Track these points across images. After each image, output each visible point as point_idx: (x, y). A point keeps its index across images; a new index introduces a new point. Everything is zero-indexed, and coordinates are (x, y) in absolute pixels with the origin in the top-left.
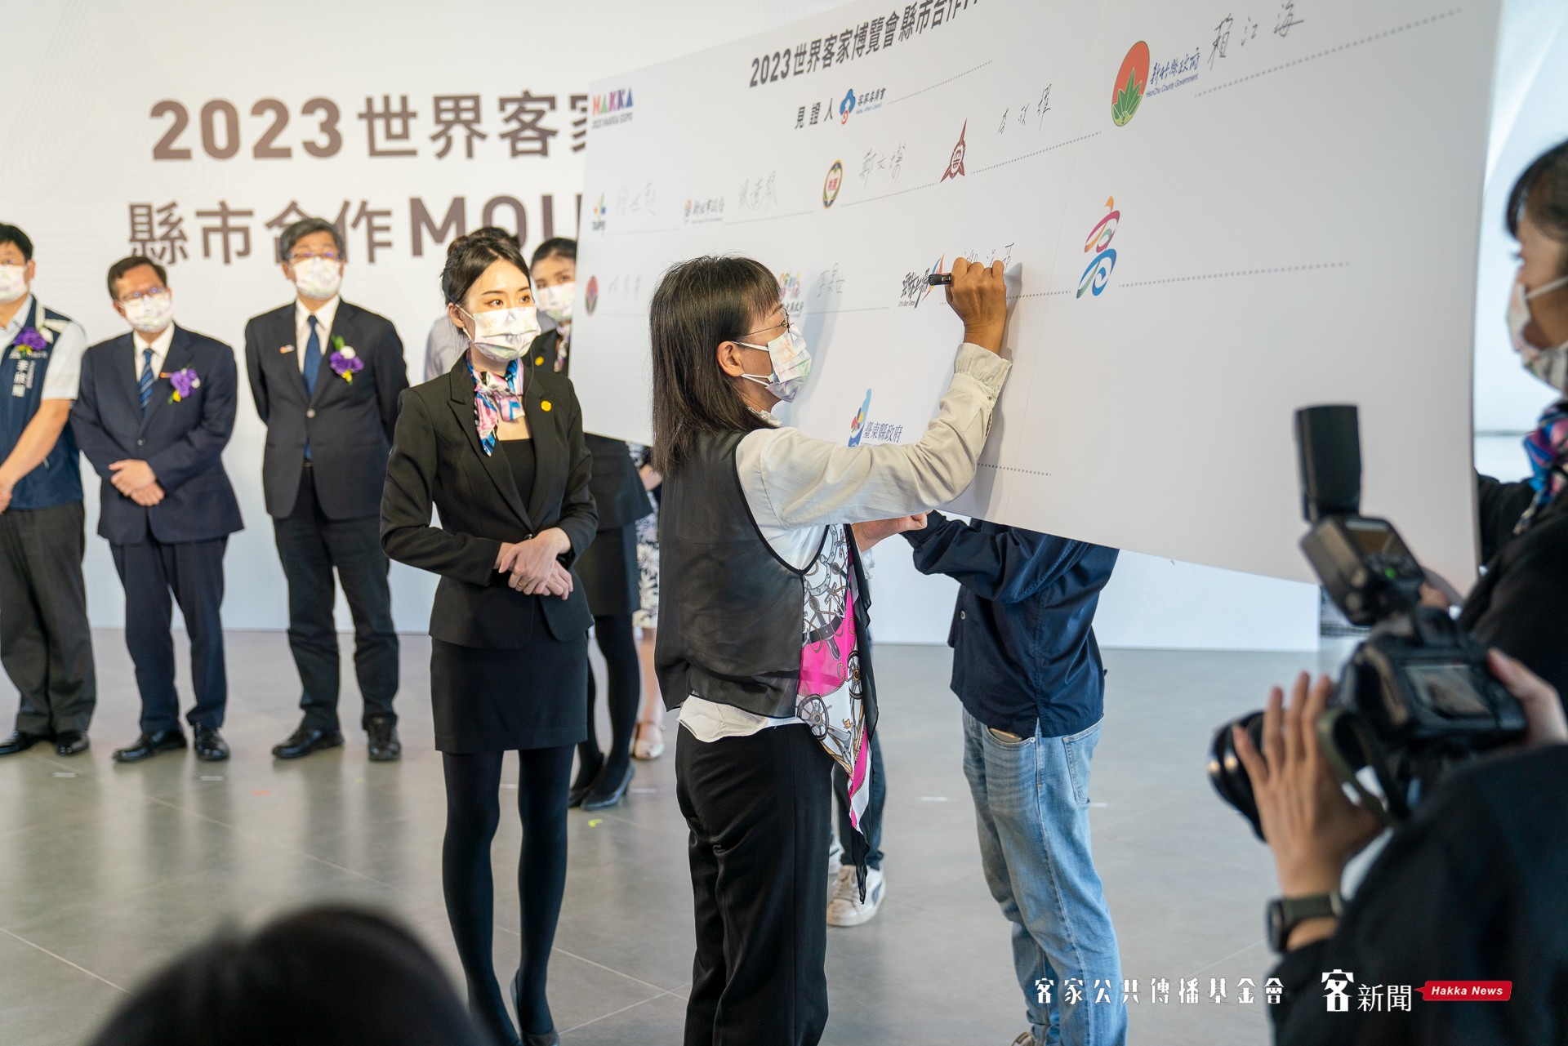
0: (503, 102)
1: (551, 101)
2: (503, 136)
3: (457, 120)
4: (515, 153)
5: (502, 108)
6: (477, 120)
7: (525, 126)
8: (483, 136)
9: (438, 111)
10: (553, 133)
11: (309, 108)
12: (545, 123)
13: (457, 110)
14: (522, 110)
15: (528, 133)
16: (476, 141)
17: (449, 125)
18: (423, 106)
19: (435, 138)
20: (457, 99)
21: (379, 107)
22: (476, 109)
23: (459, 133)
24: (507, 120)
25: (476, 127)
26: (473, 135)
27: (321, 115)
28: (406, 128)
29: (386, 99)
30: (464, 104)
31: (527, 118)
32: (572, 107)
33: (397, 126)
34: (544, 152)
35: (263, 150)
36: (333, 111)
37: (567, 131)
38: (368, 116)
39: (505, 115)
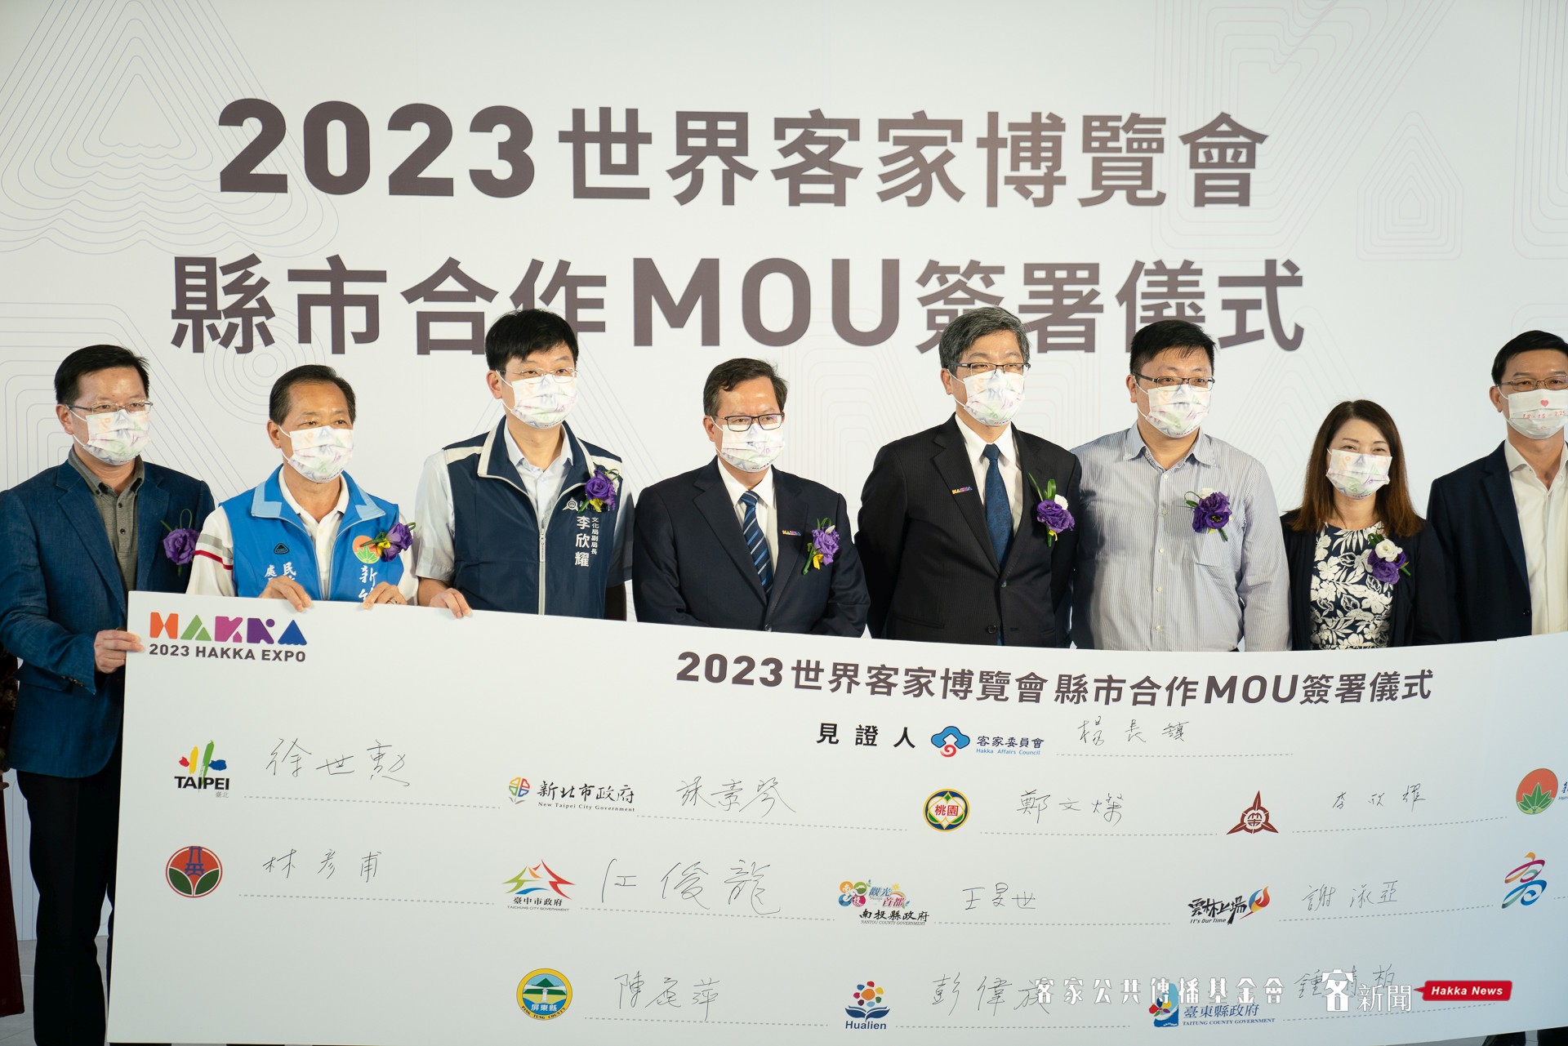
0: (781, 125)
1: (853, 127)
2: (779, 174)
3: (712, 150)
4: (796, 199)
5: (779, 135)
6: (742, 149)
7: (811, 160)
8: (749, 174)
9: (683, 134)
10: (854, 172)
11: (484, 121)
12: (840, 158)
13: (712, 134)
14: (808, 138)
15: (817, 171)
16: (739, 180)
17: (699, 155)
18: (660, 126)
20: (712, 118)
21: (592, 124)
22: (741, 134)
23: (713, 167)
24: (786, 151)
25: (739, 159)
26: (735, 170)
27: (502, 132)
28: (633, 156)
29: (605, 114)
30: (723, 125)
31: (817, 149)
32: (883, 137)
33: (619, 153)
34: (839, 199)
35: (407, 181)
36: (521, 128)
37: (872, 170)
38: (576, 137)
39: (782, 144)
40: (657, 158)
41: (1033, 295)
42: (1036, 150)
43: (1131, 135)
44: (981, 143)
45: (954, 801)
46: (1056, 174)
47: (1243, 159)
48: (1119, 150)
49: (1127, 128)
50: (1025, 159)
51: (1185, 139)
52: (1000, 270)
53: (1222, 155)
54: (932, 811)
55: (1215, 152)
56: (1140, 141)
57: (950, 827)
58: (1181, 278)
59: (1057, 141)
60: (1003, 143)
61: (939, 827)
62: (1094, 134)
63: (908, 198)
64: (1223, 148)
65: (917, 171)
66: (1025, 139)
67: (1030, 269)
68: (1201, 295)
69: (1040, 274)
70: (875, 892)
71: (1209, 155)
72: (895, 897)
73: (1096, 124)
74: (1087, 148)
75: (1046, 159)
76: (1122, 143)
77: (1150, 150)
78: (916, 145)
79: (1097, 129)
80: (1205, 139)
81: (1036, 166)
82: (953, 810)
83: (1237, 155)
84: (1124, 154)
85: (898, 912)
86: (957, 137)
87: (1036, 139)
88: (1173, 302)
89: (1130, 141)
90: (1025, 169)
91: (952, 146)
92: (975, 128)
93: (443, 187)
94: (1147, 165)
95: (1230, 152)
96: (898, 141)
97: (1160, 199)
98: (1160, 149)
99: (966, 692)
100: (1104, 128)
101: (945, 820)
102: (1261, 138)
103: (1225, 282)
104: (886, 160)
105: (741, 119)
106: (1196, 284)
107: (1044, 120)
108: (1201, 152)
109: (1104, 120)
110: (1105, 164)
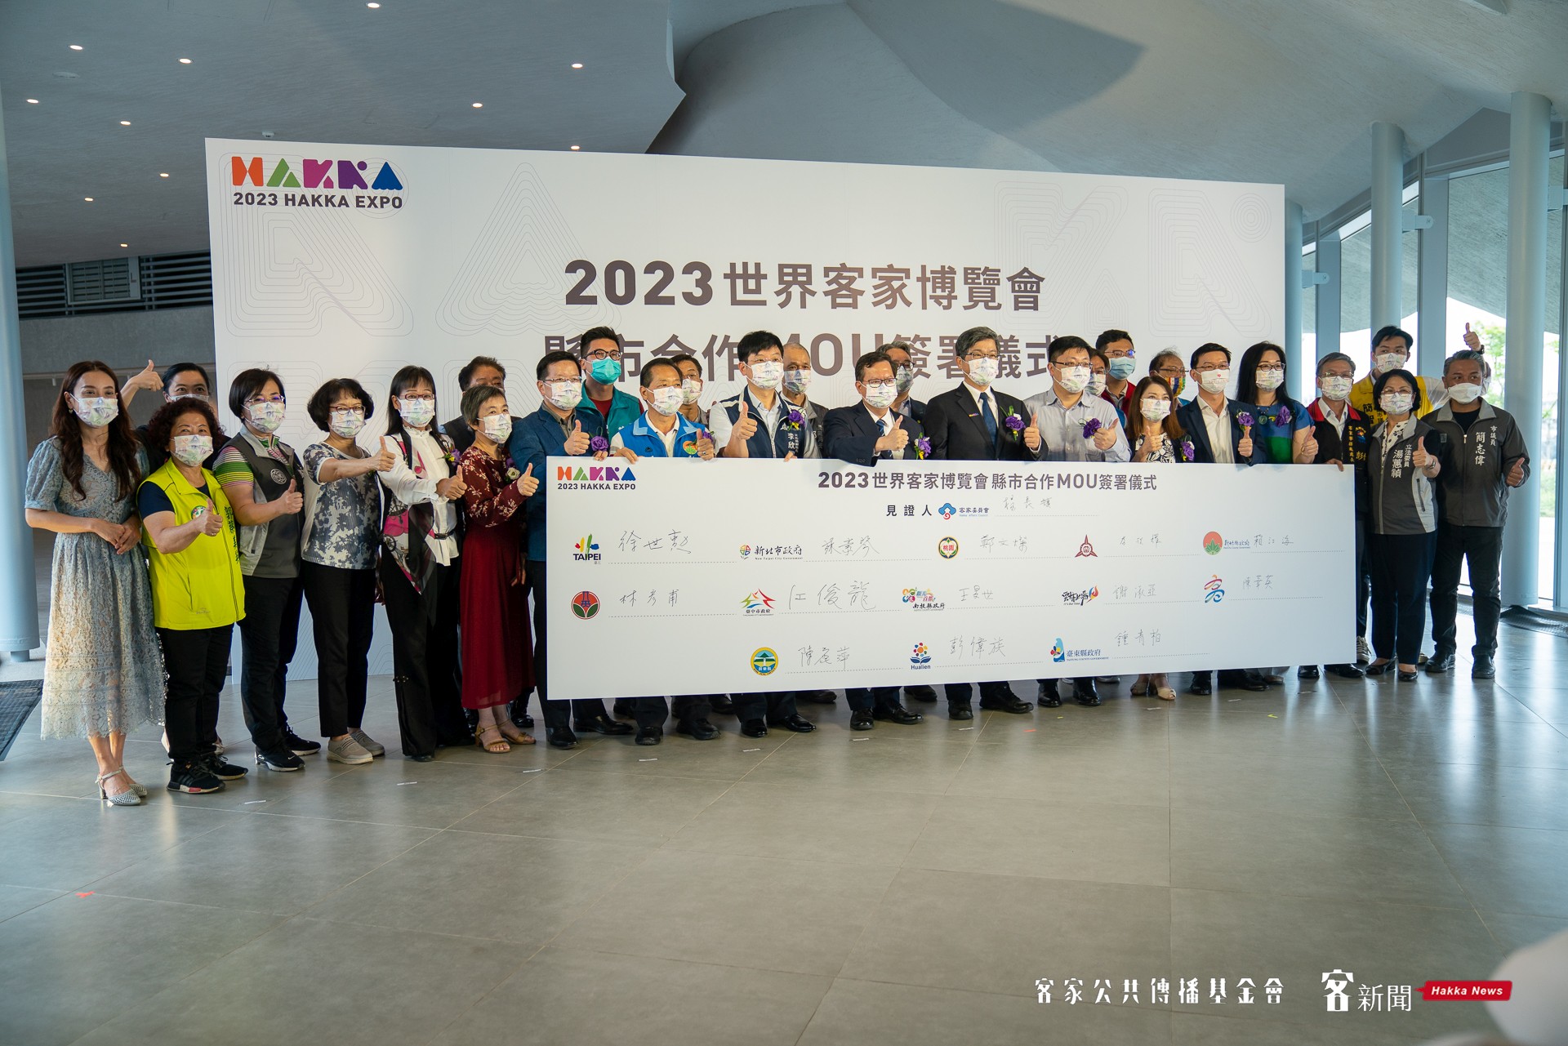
0: (827, 271)
1: (860, 271)
2: (826, 293)
3: (795, 282)
4: (835, 305)
5: (826, 275)
6: (809, 282)
7: (841, 287)
8: (813, 293)
9: (781, 274)
10: (861, 293)
11: (688, 269)
12: (854, 286)
13: (795, 275)
14: (840, 276)
15: (844, 292)
16: (808, 296)
17: (789, 284)
18: (770, 270)
19: (778, 293)
20: (795, 267)
21: (739, 270)
22: (809, 274)
23: (796, 290)
24: (829, 283)
25: (808, 286)
26: (806, 292)
27: (697, 274)
28: (758, 285)
29: (745, 265)
30: (800, 271)
31: (844, 282)
32: (874, 276)
33: (752, 284)
34: (854, 305)
35: (653, 298)
36: (706, 272)
37: (870, 292)
38: (732, 276)
39: (828, 279)
40: (771, 285)
41: (944, 351)
42: (943, 283)
43: (985, 277)
44: (918, 279)
45: (952, 543)
46: (953, 294)
47: (1034, 289)
48: (980, 284)
49: (983, 274)
50: (939, 287)
51: (1009, 279)
52: (929, 339)
53: (1026, 287)
54: (942, 548)
55: (1022, 285)
56: (989, 280)
57: (951, 557)
58: (1009, 344)
59: (953, 279)
60: (928, 280)
61: (946, 557)
62: (969, 276)
63: (886, 305)
64: (1026, 283)
65: (890, 292)
66: (938, 278)
67: (942, 339)
68: (1019, 352)
69: (947, 341)
70: (919, 593)
71: (1020, 287)
72: (929, 596)
73: (970, 271)
74: (966, 283)
75: (948, 287)
76: (982, 281)
77: (994, 284)
78: (889, 280)
79: (970, 274)
80: (1018, 279)
81: (943, 291)
82: (951, 547)
83: (1032, 287)
84: (982, 286)
85: (931, 605)
86: (908, 277)
87: (942, 278)
88: (1006, 355)
89: (985, 280)
90: (939, 292)
91: (905, 281)
92: (916, 273)
93: (670, 301)
94: (993, 291)
95: (1029, 285)
96: (881, 278)
97: (999, 307)
98: (998, 284)
99: (953, 485)
100: (973, 273)
101: (948, 553)
102: (1042, 279)
103: (1029, 345)
104: (876, 287)
105: (808, 267)
106: (1016, 346)
107: (947, 269)
108: (1016, 285)
109: (973, 269)
110: (974, 290)
